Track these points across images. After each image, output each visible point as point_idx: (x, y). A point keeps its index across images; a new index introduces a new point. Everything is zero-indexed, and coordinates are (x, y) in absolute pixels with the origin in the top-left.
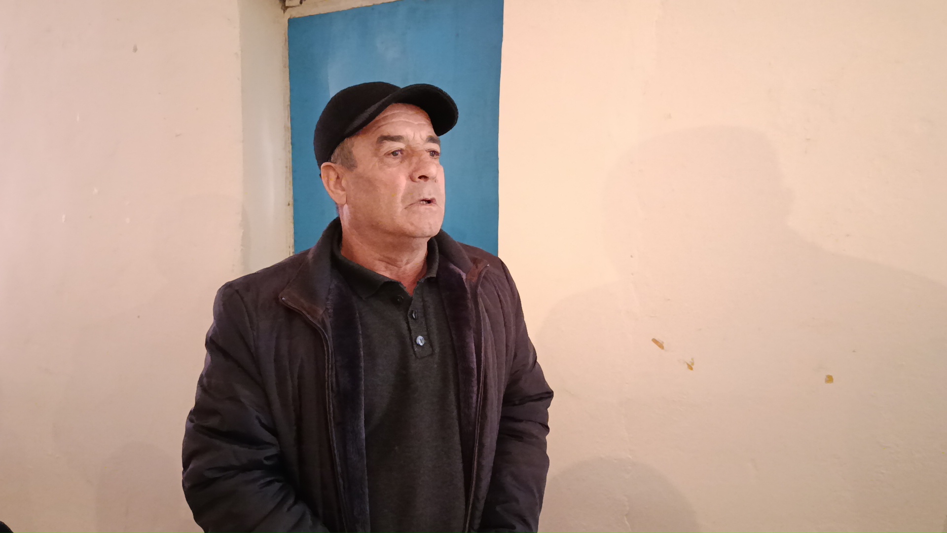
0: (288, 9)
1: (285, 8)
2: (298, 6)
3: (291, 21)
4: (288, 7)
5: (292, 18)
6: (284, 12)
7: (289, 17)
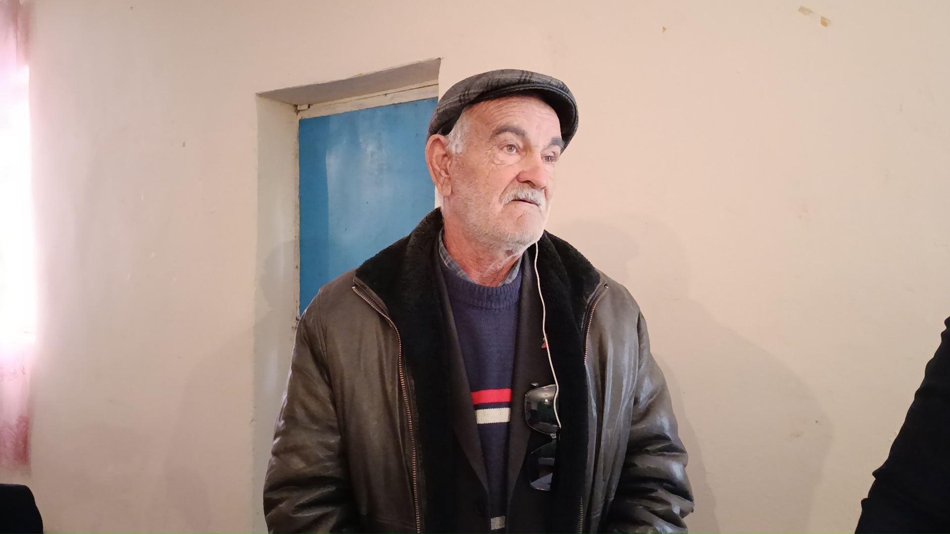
0: (300, 112)
1: (298, 112)
2: (307, 110)
3: (302, 122)
4: (299, 111)
5: (303, 118)
6: (297, 114)
7: (300, 118)
